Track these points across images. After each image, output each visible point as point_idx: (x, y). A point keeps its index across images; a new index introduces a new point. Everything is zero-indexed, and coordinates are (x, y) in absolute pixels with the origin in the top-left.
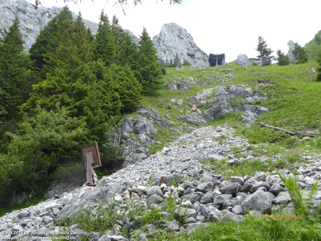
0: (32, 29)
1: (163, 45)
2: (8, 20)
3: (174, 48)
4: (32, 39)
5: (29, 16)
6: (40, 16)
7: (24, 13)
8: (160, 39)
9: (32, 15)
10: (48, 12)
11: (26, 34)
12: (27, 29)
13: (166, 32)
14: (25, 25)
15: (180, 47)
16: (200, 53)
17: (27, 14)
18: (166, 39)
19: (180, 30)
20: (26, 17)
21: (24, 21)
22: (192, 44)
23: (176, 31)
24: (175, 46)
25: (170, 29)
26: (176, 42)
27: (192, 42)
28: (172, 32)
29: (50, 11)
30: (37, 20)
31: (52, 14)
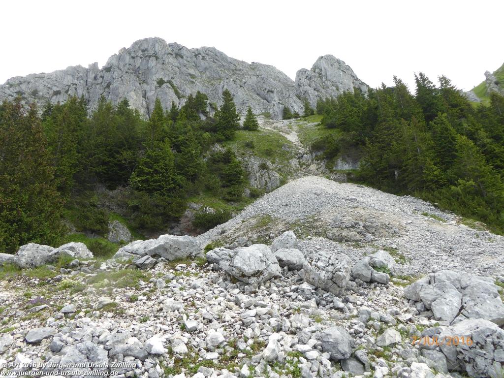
0: (194, 74)
1: (327, 80)
2: (174, 67)
3: (339, 82)
4: (199, 84)
5: (186, 60)
6: (195, 59)
7: (182, 57)
8: (320, 74)
9: (189, 59)
10: (200, 54)
11: (192, 80)
12: (190, 75)
13: (326, 67)
14: (187, 70)
15: (346, 81)
16: (365, 87)
17: (184, 58)
18: (328, 74)
19: (339, 62)
20: (185, 62)
21: (185, 66)
22: (354, 77)
23: (335, 64)
24: (340, 81)
25: (329, 63)
26: (341, 76)
27: (353, 74)
28: (332, 65)
29: (202, 53)
30: (194, 64)
31: (204, 55)
